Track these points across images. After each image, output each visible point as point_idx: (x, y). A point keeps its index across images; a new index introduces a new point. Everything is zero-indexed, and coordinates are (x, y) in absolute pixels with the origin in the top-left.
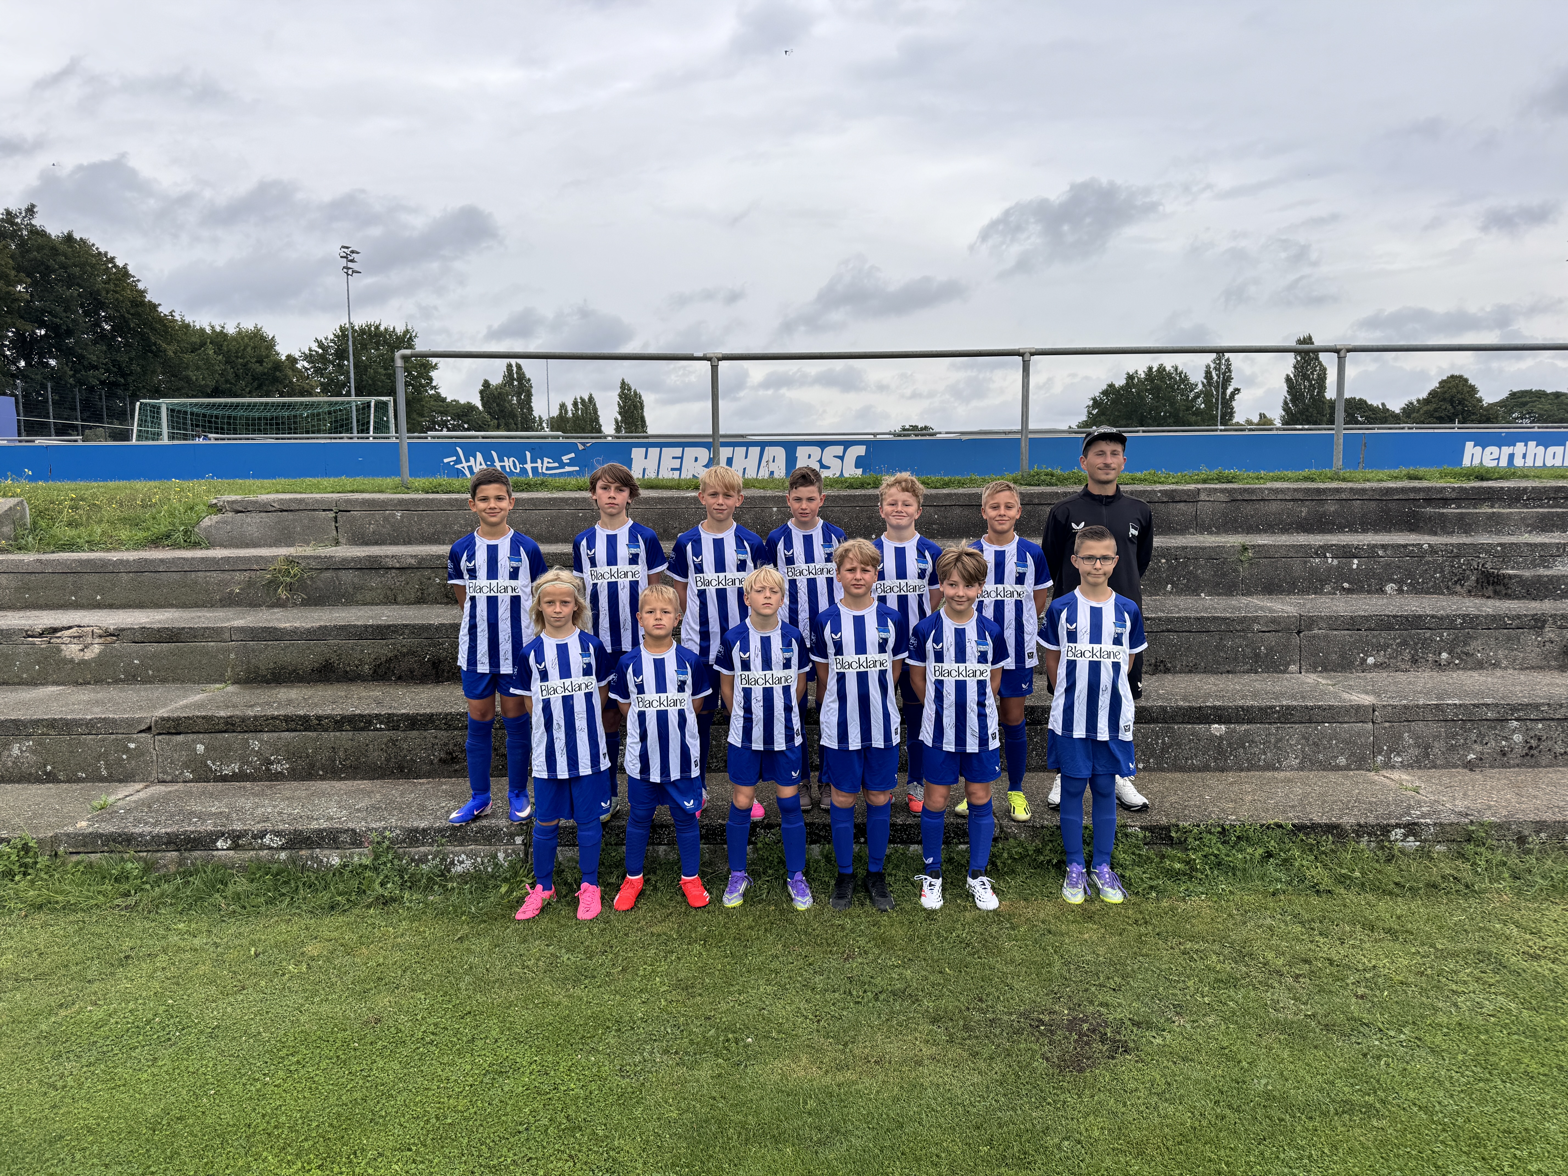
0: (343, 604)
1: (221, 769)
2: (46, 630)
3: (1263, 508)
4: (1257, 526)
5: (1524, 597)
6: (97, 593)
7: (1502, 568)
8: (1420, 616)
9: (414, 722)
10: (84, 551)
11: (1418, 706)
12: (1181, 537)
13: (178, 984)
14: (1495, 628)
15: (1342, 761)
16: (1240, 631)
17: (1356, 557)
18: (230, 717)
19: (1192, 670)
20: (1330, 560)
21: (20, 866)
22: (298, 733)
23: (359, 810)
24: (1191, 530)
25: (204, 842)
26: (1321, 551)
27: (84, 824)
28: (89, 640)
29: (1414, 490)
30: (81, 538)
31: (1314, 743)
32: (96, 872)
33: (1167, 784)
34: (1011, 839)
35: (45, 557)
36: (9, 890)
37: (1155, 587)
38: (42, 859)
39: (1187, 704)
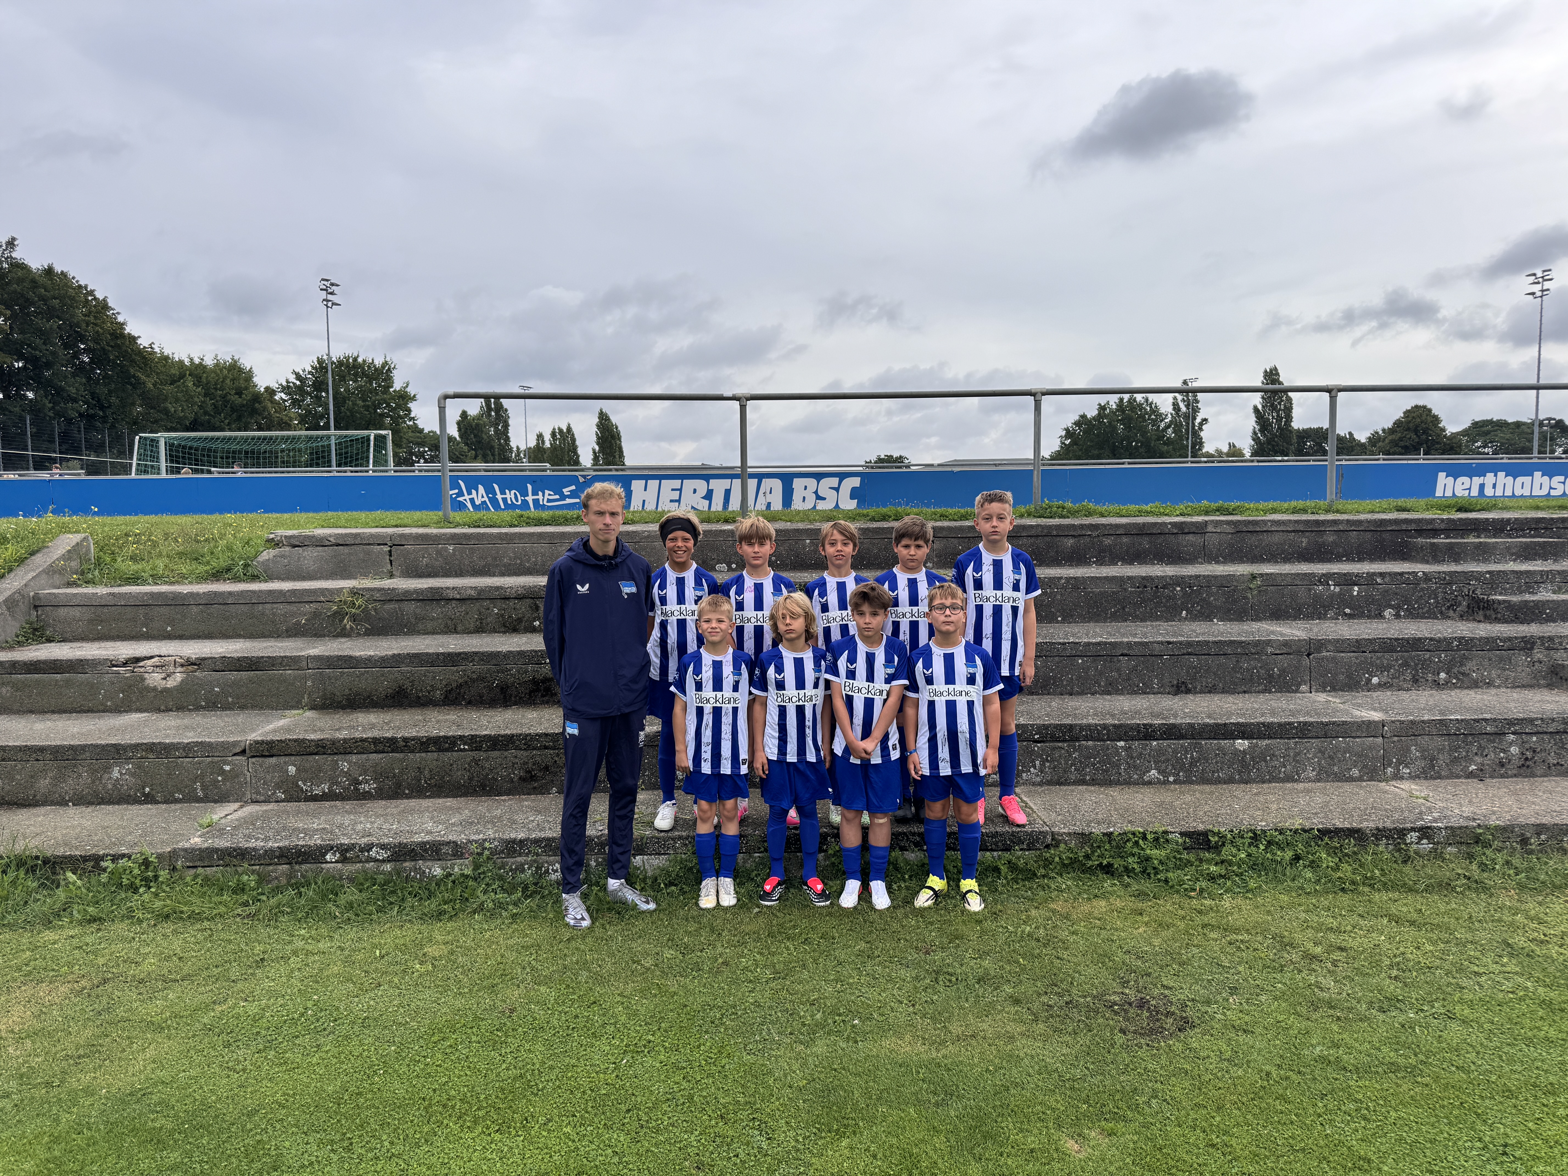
0: (405, 634)
1: (311, 789)
2: (130, 659)
3: (1267, 539)
4: (1261, 556)
5: (1512, 622)
6: (168, 625)
7: (1491, 594)
8: (1420, 639)
9: (497, 743)
10: (149, 584)
11: (1423, 722)
12: (1190, 567)
13: (318, 982)
14: (1488, 650)
15: (1355, 772)
16: (1255, 654)
17: (1356, 585)
18: (322, 740)
19: (1211, 690)
20: (1332, 588)
21: (141, 880)
22: (385, 755)
23: (453, 825)
24: (1200, 560)
25: (314, 855)
26: (1324, 579)
27: (197, 840)
29: (1406, 521)
30: (145, 572)
31: (1329, 757)
32: (214, 885)
33: (1198, 795)
34: (1062, 846)
35: (116, 590)
36: (135, 901)
37: (1171, 613)
38: (162, 873)
39: (1213, 721)
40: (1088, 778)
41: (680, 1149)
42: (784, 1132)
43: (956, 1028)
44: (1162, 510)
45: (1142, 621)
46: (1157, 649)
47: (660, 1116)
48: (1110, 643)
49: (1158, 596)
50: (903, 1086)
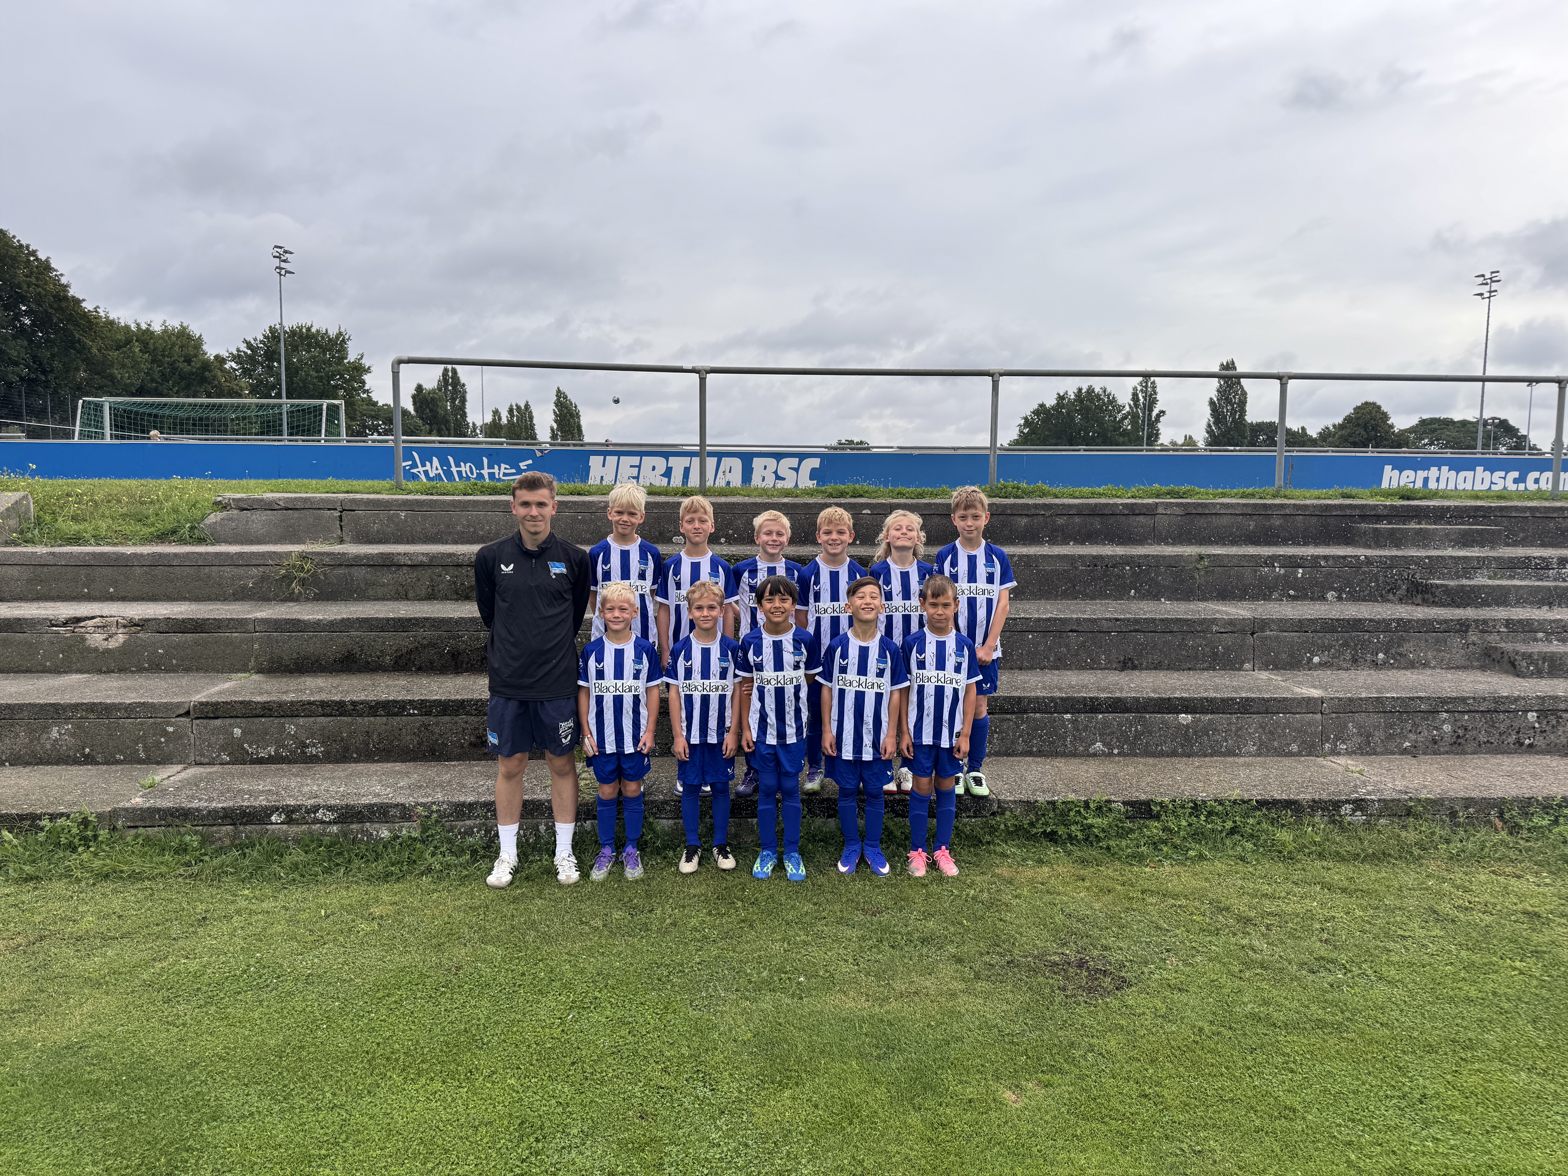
0: (355, 600)
1: (257, 752)
2: (70, 619)
3: (1215, 521)
4: (1210, 538)
5: (1449, 605)
6: (111, 586)
7: (1429, 579)
8: (1360, 620)
9: (447, 708)
10: (90, 545)
11: (1360, 699)
12: (1140, 547)
13: (261, 941)
14: (1425, 632)
15: (1294, 748)
16: (1200, 632)
17: (1301, 567)
18: (268, 702)
19: (1157, 667)
20: (1277, 569)
21: (80, 840)
22: (333, 718)
23: (402, 788)
24: (1149, 541)
25: (259, 816)
26: (1270, 561)
27: (138, 800)
28: (114, 630)
29: (1350, 506)
30: (86, 532)
31: (1270, 732)
32: (155, 844)
33: (1141, 767)
34: (1008, 813)
35: (57, 550)
36: (73, 860)
37: (1120, 592)
38: (102, 832)
39: (1157, 696)
40: (1035, 749)
41: (624, 1099)
42: (728, 1083)
43: (900, 986)
44: (1114, 492)
45: (1091, 599)
46: (1105, 625)
47: (605, 1069)
48: (1060, 619)
49: (1108, 576)
50: (846, 1040)
